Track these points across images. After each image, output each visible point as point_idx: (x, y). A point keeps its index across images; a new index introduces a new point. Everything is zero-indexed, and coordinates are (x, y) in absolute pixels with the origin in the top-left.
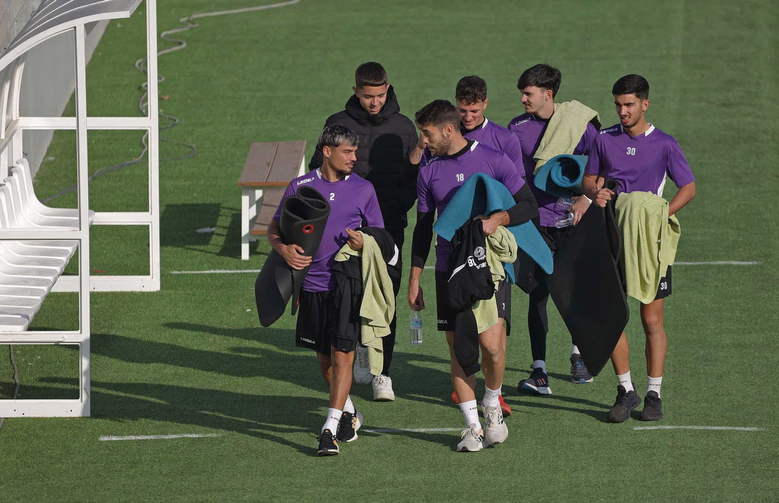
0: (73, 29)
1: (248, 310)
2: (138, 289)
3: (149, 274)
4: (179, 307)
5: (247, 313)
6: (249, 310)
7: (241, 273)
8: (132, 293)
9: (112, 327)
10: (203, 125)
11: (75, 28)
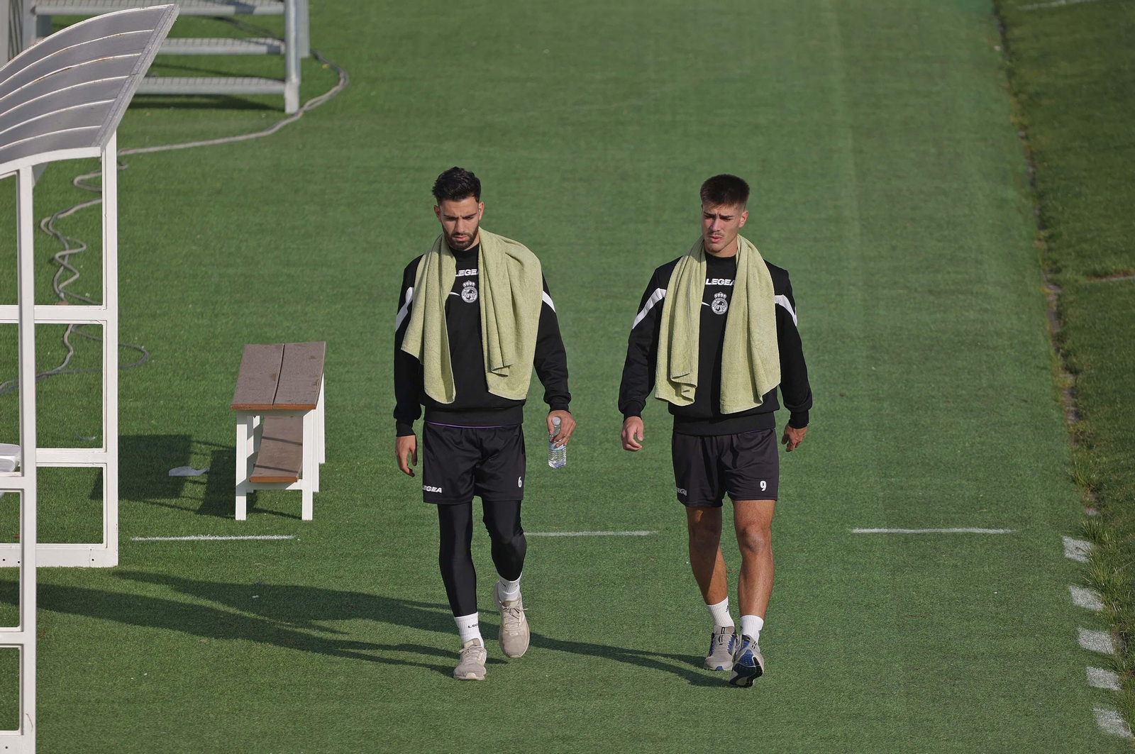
0: (15, 173)
1: (254, 597)
2: (84, 563)
3: (101, 541)
4: (150, 590)
5: (253, 600)
6: (257, 596)
7: (237, 540)
8: (76, 569)
9: (52, 620)
10: (154, 316)
11: (18, 171)
